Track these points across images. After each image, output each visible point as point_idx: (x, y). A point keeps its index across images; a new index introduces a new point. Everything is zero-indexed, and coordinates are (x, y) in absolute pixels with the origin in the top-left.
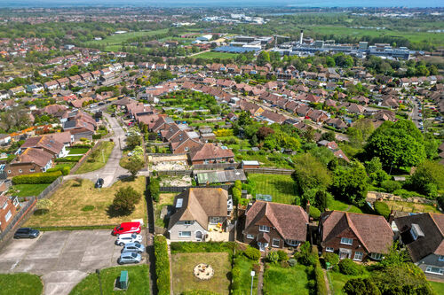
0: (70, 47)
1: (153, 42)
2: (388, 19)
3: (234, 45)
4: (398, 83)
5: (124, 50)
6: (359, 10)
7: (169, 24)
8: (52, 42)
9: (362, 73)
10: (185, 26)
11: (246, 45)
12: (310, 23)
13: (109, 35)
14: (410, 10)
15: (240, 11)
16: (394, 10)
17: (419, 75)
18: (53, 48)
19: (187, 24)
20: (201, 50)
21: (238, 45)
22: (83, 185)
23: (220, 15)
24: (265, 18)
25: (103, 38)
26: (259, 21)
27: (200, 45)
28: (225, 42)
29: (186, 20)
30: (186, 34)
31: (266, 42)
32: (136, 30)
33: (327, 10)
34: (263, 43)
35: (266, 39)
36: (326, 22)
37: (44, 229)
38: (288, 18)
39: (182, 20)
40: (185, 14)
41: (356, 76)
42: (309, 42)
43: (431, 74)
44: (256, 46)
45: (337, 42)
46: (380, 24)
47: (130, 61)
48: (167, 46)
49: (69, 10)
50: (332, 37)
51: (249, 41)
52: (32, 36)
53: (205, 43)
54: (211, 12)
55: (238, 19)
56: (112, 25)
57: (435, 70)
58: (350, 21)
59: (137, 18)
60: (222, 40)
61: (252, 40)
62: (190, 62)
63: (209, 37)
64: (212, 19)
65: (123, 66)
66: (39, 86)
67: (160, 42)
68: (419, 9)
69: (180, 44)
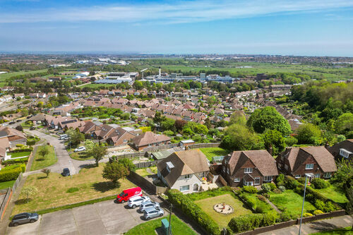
1: (38, 78)
2: (209, 61)
3: (109, 79)
4: (235, 96)
5: (10, 85)
6: (189, 56)
7: (47, 66)
9: (210, 91)
10: (62, 67)
11: (119, 78)
12: (161, 64)
14: (221, 56)
15: (105, 56)
16: (211, 56)
17: (245, 90)
19: (64, 65)
20: (83, 83)
21: (112, 79)
22: (50, 176)
23: (89, 59)
24: (126, 61)
26: (123, 63)
27: (81, 79)
28: (101, 76)
29: (62, 63)
30: (65, 72)
31: (134, 76)
32: (17, 71)
33: (168, 56)
34: (131, 76)
35: (134, 74)
36: (170, 63)
37: (41, 213)
38: (144, 60)
40: (58, 59)
41: (207, 93)
42: (165, 75)
43: (252, 89)
44: (128, 79)
45: (184, 75)
46: (206, 64)
47: (20, 92)
48: (51, 81)
50: (180, 72)
51: (121, 75)
53: (85, 78)
54: (81, 57)
55: (105, 62)
57: (253, 87)
58: (187, 62)
59: (14, 62)
60: (98, 75)
61: (123, 75)
62: (78, 90)
63: (87, 73)
64: (84, 62)
65: (13, 98)
67: (44, 78)
68: (225, 55)
69: (62, 79)
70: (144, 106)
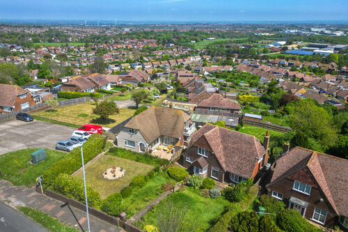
0: (171, 45)
1: (233, 45)
3: (305, 50)
7: (252, 34)
8: (161, 41)
10: (265, 36)
11: (317, 50)
13: (202, 40)
18: (160, 45)
19: (267, 34)
20: (271, 52)
21: (308, 50)
23: (300, 29)
24: (346, 32)
25: (197, 41)
26: (339, 34)
27: (272, 48)
28: (297, 47)
29: (267, 32)
30: (263, 41)
31: (339, 49)
32: (224, 38)
34: (335, 49)
37: (40, 119)
39: (264, 32)
40: (268, 28)
44: (328, 51)
47: (208, 55)
48: (243, 47)
49: (183, 25)
51: (321, 47)
52: (151, 38)
53: (277, 47)
55: (317, 32)
56: (207, 34)
59: (228, 30)
60: (294, 46)
61: (326, 47)
62: (256, 58)
63: (283, 43)
64: (291, 31)
65: (202, 58)
66: (139, 65)
67: (238, 45)
69: (255, 46)
70: (302, 80)
